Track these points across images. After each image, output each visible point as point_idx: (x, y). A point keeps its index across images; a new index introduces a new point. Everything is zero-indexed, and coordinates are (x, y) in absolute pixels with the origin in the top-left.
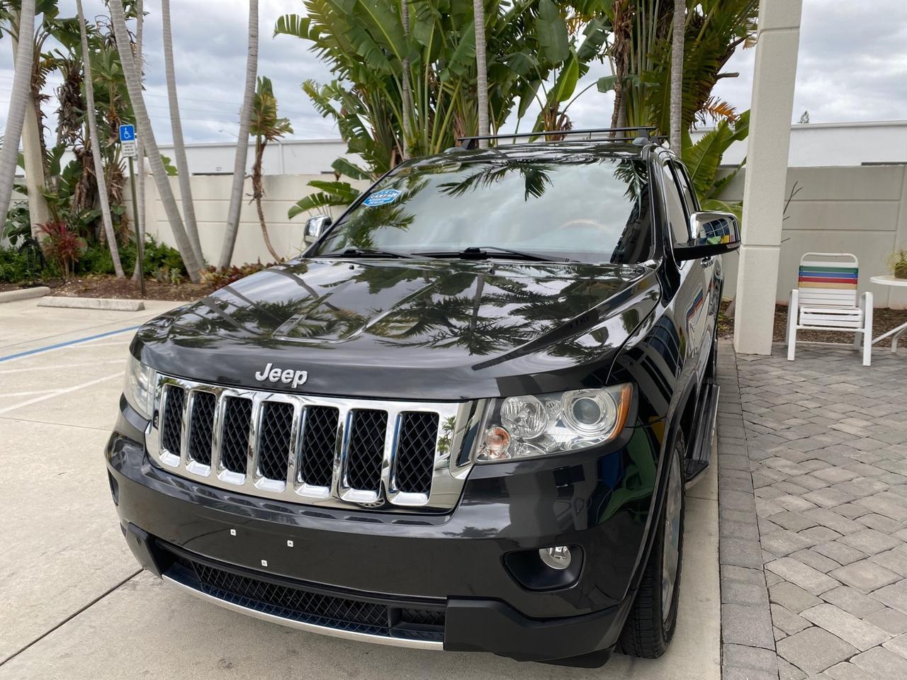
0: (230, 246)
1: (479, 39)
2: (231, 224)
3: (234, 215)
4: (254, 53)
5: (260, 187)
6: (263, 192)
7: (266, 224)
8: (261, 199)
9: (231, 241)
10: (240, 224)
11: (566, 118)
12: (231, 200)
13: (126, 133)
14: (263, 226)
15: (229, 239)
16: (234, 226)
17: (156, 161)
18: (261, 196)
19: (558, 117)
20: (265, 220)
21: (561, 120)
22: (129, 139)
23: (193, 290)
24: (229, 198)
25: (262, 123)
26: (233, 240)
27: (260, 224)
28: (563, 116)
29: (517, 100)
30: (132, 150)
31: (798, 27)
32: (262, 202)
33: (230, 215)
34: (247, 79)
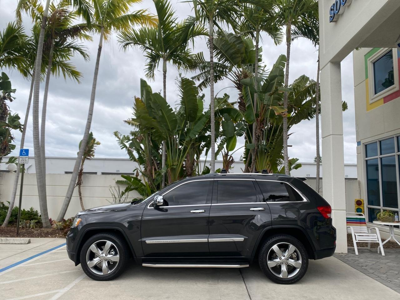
0: (66, 209)
1: (212, 127)
2: (68, 198)
3: (70, 193)
4: (90, 121)
5: (81, 180)
6: (82, 182)
7: (82, 198)
8: (81, 185)
9: (67, 206)
10: (72, 197)
11: (232, 158)
12: (70, 186)
13: (24, 152)
14: (81, 198)
15: (66, 205)
16: (69, 199)
17: (40, 166)
18: (81, 184)
19: (229, 157)
20: (82, 196)
21: (230, 158)
22: (25, 155)
23: (48, 232)
24: (69, 185)
25: (88, 151)
26: (67, 205)
27: (79, 198)
28: (231, 157)
29: (205, 149)
30: (26, 161)
31: (342, 135)
32: (81, 187)
33: (68, 193)
34: (85, 132)
